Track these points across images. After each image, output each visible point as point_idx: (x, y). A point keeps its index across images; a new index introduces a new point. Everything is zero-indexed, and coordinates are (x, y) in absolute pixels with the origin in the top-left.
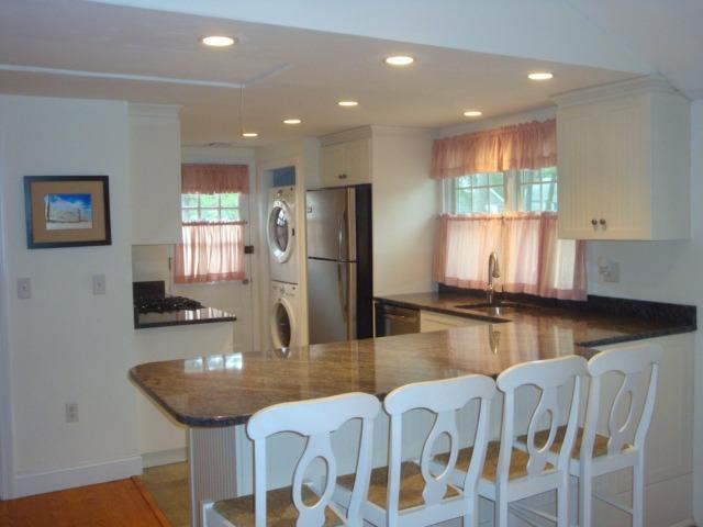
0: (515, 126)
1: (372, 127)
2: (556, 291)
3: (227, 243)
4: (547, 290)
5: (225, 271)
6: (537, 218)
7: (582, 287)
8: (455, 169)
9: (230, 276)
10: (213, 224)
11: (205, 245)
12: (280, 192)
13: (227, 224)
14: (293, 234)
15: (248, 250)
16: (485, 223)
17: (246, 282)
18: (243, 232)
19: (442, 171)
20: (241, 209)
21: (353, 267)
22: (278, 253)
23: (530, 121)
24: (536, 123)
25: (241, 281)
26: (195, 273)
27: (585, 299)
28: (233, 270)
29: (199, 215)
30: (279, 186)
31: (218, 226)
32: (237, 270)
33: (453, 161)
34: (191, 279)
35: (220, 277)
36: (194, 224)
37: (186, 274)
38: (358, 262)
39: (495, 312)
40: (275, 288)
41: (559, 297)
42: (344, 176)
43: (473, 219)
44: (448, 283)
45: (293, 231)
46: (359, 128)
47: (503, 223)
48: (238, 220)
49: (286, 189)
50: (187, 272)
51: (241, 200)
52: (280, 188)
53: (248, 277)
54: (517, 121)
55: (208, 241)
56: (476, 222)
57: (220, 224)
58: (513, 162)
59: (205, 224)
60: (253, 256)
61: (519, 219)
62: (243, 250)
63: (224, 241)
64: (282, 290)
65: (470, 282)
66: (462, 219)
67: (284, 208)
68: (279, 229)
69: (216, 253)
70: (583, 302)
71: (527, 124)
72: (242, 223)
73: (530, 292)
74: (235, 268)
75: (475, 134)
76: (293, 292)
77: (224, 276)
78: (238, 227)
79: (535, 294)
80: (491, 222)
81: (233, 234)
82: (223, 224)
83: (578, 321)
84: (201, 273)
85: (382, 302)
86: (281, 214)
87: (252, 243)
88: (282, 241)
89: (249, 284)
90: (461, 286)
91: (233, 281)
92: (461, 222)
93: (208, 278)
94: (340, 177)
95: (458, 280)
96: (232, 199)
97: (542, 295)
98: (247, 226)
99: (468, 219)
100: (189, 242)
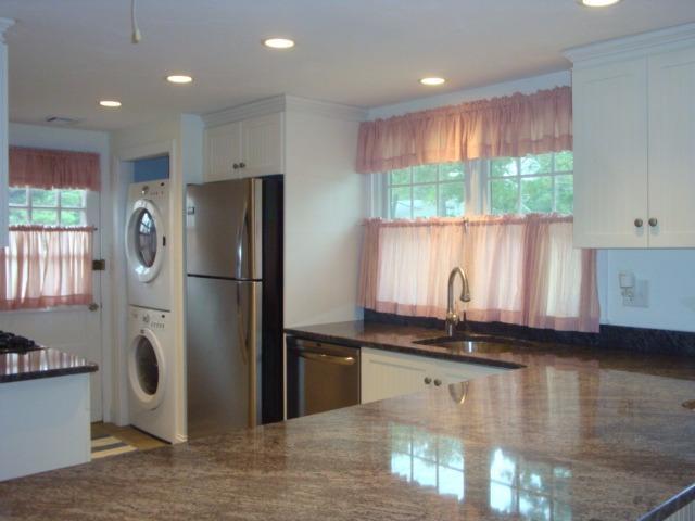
0: (486, 101)
1: (287, 97)
2: (551, 319)
3: (68, 257)
4: (538, 318)
5: (64, 293)
6: (519, 222)
7: (592, 314)
8: (392, 159)
9: (72, 300)
10: (50, 230)
11: (37, 257)
12: (145, 188)
13: (70, 230)
14: (164, 244)
15: (98, 265)
16: (437, 229)
17: (93, 307)
18: (91, 241)
19: (372, 163)
20: (89, 211)
21: (257, 288)
22: (140, 270)
23: (510, 94)
24: (518, 96)
25: (86, 307)
26: (23, 296)
27: (597, 331)
28: (76, 292)
29: (30, 216)
30: (143, 180)
31: (56, 234)
32: (81, 292)
33: (389, 148)
34: (16, 304)
35: (57, 301)
36: (21, 229)
37: (8, 297)
38: (263, 280)
39: (465, 349)
40: (136, 316)
41: (558, 327)
42: (242, 165)
43: (418, 224)
44: (380, 310)
45: (164, 239)
46: (268, 98)
47: (465, 230)
48: (85, 226)
49: (154, 185)
50: (10, 294)
51: (89, 200)
52: (146, 184)
53: (96, 301)
54: (489, 94)
55: (42, 252)
56: (423, 230)
57: (59, 229)
58: (485, 148)
59: (38, 229)
60: (105, 273)
61: (491, 223)
62: (90, 264)
63: (64, 252)
64: (146, 319)
65: (414, 308)
66: (403, 224)
67: (150, 208)
68: (142, 237)
69: (53, 270)
70: (592, 335)
71: (506, 98)
72: (90, 230)
73: (511, 322)
74: (78, 289)
75: (423, 113)
76: (162, 321)
77: (64, 299)
78: (84, 235)
79: (521, 323)
80: (447, 228)
81: (76, 243)
82: (65, 229)
83: (587, 359)
84: (31, 296)
85: (296, 335)
86: (146, 219)
87: (104, 256)
88: (146, 253)
89: (99, 310)
90: (400, 312)
91: (76, 307)
92: (400, 229)
93: (41, 302)
94: (235, 167)
95: (396, 305)
96: (77, 196)
97: (531, 325)
98: (95, 232)
99: (411, 225)
100: (15, 252)
